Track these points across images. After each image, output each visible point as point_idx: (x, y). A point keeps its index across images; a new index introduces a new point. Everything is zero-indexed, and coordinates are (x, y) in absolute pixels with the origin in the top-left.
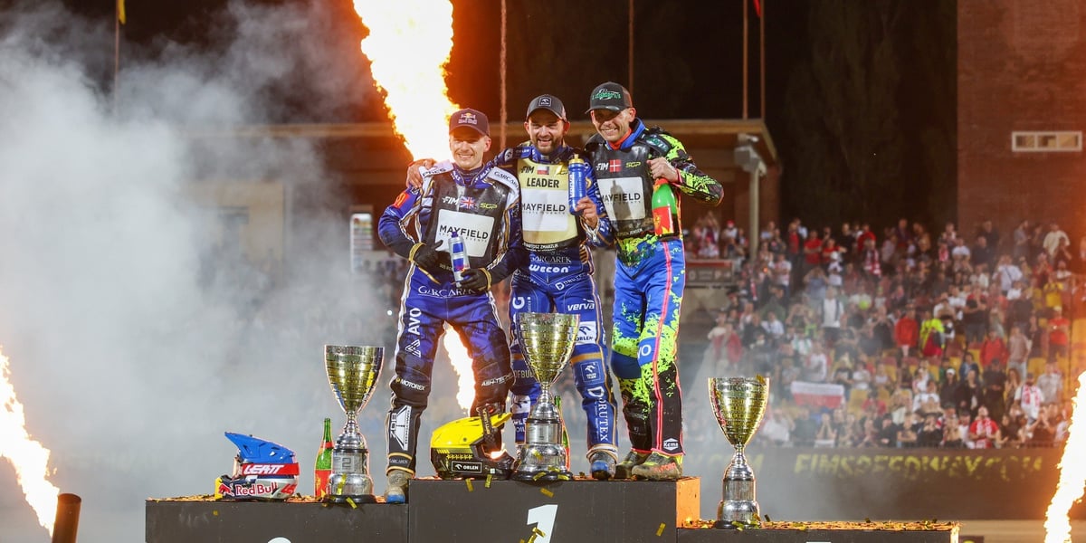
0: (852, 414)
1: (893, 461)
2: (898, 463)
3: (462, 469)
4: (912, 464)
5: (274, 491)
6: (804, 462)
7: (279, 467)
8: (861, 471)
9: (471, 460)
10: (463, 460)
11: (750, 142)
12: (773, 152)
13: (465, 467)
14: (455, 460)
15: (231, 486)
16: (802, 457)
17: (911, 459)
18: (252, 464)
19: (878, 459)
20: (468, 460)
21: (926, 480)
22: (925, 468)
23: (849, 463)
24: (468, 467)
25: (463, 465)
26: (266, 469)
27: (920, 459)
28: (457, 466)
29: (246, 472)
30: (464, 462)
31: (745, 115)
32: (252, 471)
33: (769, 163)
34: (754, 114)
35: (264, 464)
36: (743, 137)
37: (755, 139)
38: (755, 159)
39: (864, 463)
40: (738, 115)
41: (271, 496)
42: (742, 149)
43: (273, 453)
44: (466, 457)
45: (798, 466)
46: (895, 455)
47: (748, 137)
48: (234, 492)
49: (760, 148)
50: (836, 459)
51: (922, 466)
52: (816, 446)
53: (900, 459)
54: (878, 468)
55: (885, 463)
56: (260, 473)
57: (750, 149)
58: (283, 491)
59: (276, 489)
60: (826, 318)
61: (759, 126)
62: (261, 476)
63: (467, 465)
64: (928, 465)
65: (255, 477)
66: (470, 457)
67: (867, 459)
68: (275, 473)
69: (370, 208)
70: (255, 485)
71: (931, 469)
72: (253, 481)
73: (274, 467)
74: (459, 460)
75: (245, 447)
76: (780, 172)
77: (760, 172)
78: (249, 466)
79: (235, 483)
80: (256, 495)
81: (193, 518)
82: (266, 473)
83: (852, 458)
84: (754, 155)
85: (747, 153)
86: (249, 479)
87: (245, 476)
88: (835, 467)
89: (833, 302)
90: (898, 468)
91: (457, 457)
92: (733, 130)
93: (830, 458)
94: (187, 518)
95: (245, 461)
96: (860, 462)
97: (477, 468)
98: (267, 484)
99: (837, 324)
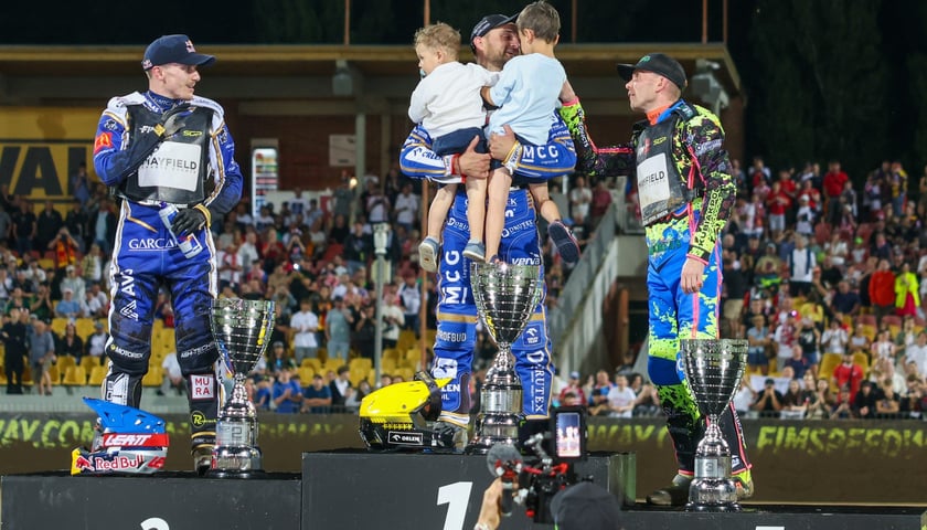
0: (823, 379)
1: (870, 435)
2: (875, 438)
3: (400, 440)
4: (892, 439)
5: (140, 464)
6: (769, 436)
7: (145, 437)
8: (834, 446)
9: (412, 431)
10: (402, 430)
11: (709, 69)
12: (736, 80)
13: (404, 438)
14: (392, 430)
15: (91, 458)
16: (765, 430)
17: (890, 433)
18: (115, 434)
19: (853, 432)
20: (407, 430)
21: (908, 457)
22: (907, 444)
23: (819, 436)
24: (407, 439)
25: (401, 436)
26: (131, 440)
27: (902, 434)
28: (395, 437)
29: (107, 444)
30: (403, 432)
31: (705, 38)
32: (115, 442)
33: (732, 93)
34: (715, 37)
35: (128, 433)
36: (701, 63)
37: (716, 66)
38: (715, 89)
39: (837, 437)
40: (698, 39)
41: (137, 471)
42: (701, 77)
43: (138, 422)
44: (405, 427)
45: (762, 441)
46: (873, 427)
47: (708, 63)
48: (94, 465)
49: (721, 75)
50: (804, 432)
51: (903, 441)
52: (783, 418)
53: (879, 432)
54: (852, 443)
55: (862, 437)
56: (124, 444)
57: (710, 77)
58: (150, 465)
59: (142, 463)
60: (796, 270)
61: (721, 51)
62: (125, 448)
63: (406, 435)
64: (911, 439)
65: (118, 449)
66: (410, 427)
67: (841, 433)
68: (141, 444)
69: (275, 142)
70: (118, 458)
71: (913, 444)
72: (116, 454)
73: (139, 437)
74: (397, 430)
75: (107, 414)
76: (745, 104)
77: (721, 103)
78: (111, 436)
79: (95, 456)
80: (120, 469)
81: (56, 495)
82: (130, 444)
83: (823, 431)
84: (714, 84)
85: (707, 82)
86: (110, 451)
87: (106, 448)
88: (804, 441)
89: (804, 251)
90: (876, 443)
91: (395, 427)
92: (691, 56)
93: (797, 432)
94: (48, 496)
95: (107, 430)
96: (832, 436)
97: (418, 439)
98: (132, 457)
99: (808, 278)
